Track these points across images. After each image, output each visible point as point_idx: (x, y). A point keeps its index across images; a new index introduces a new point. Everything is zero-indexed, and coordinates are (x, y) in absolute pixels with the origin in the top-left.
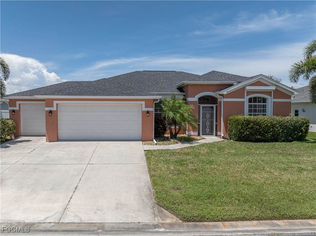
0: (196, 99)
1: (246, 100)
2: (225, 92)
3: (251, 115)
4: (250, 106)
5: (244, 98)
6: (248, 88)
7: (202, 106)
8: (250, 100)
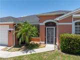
0: (44, 24)
1: (73, 24)
2: (58, 19)
3: (77, 33)
4: (76, 28)
5: (72, 22)
6: (74, 16)
7: (47, 27)
8: (76, 24)
